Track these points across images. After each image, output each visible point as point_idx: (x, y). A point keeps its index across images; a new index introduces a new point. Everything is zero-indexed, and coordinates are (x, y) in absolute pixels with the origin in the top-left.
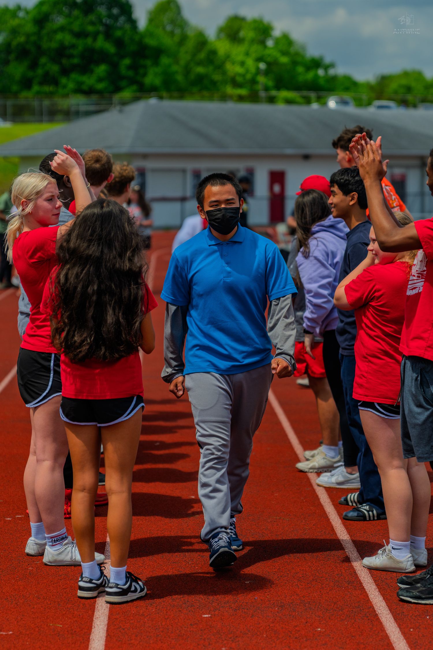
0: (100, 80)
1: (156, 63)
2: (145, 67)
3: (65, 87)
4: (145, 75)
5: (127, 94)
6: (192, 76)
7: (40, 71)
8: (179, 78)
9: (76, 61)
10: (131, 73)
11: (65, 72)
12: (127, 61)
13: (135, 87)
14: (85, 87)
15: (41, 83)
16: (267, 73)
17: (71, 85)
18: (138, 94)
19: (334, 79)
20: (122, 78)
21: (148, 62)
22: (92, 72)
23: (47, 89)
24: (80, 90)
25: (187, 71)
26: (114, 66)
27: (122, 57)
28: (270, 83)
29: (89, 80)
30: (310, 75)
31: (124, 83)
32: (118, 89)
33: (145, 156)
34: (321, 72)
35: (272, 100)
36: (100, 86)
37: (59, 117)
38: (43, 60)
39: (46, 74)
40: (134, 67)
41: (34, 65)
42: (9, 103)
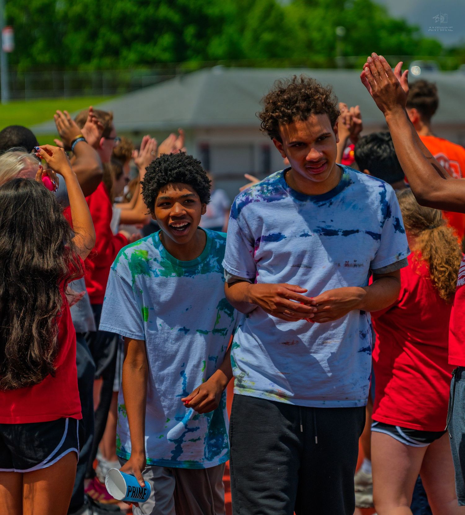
0: (165, 50)
5: (193, 64)
7: (100, 42)
9: (137, 30)
11: (127, 43)
12: (192, 30)
13: (200, 57)
15: (101, 56)
16: (345, 38)
17: (133, 57)
20: (187, 47)
22: (156, 42)
23: (107, 61)
24: (143, 62)
26: (179, 34)
27: (187, 25)
28: (349, 49)
29: (153, 51)
30: (393, 40)
32: (184, 59)
33: (209, 130)
34: (403, 37)
36: (166, 56)
37: (121, 90)
38: (103, 31)
39: (108, 45)
40: (200, 35)
41: (94, 36)
42: (67, 76)
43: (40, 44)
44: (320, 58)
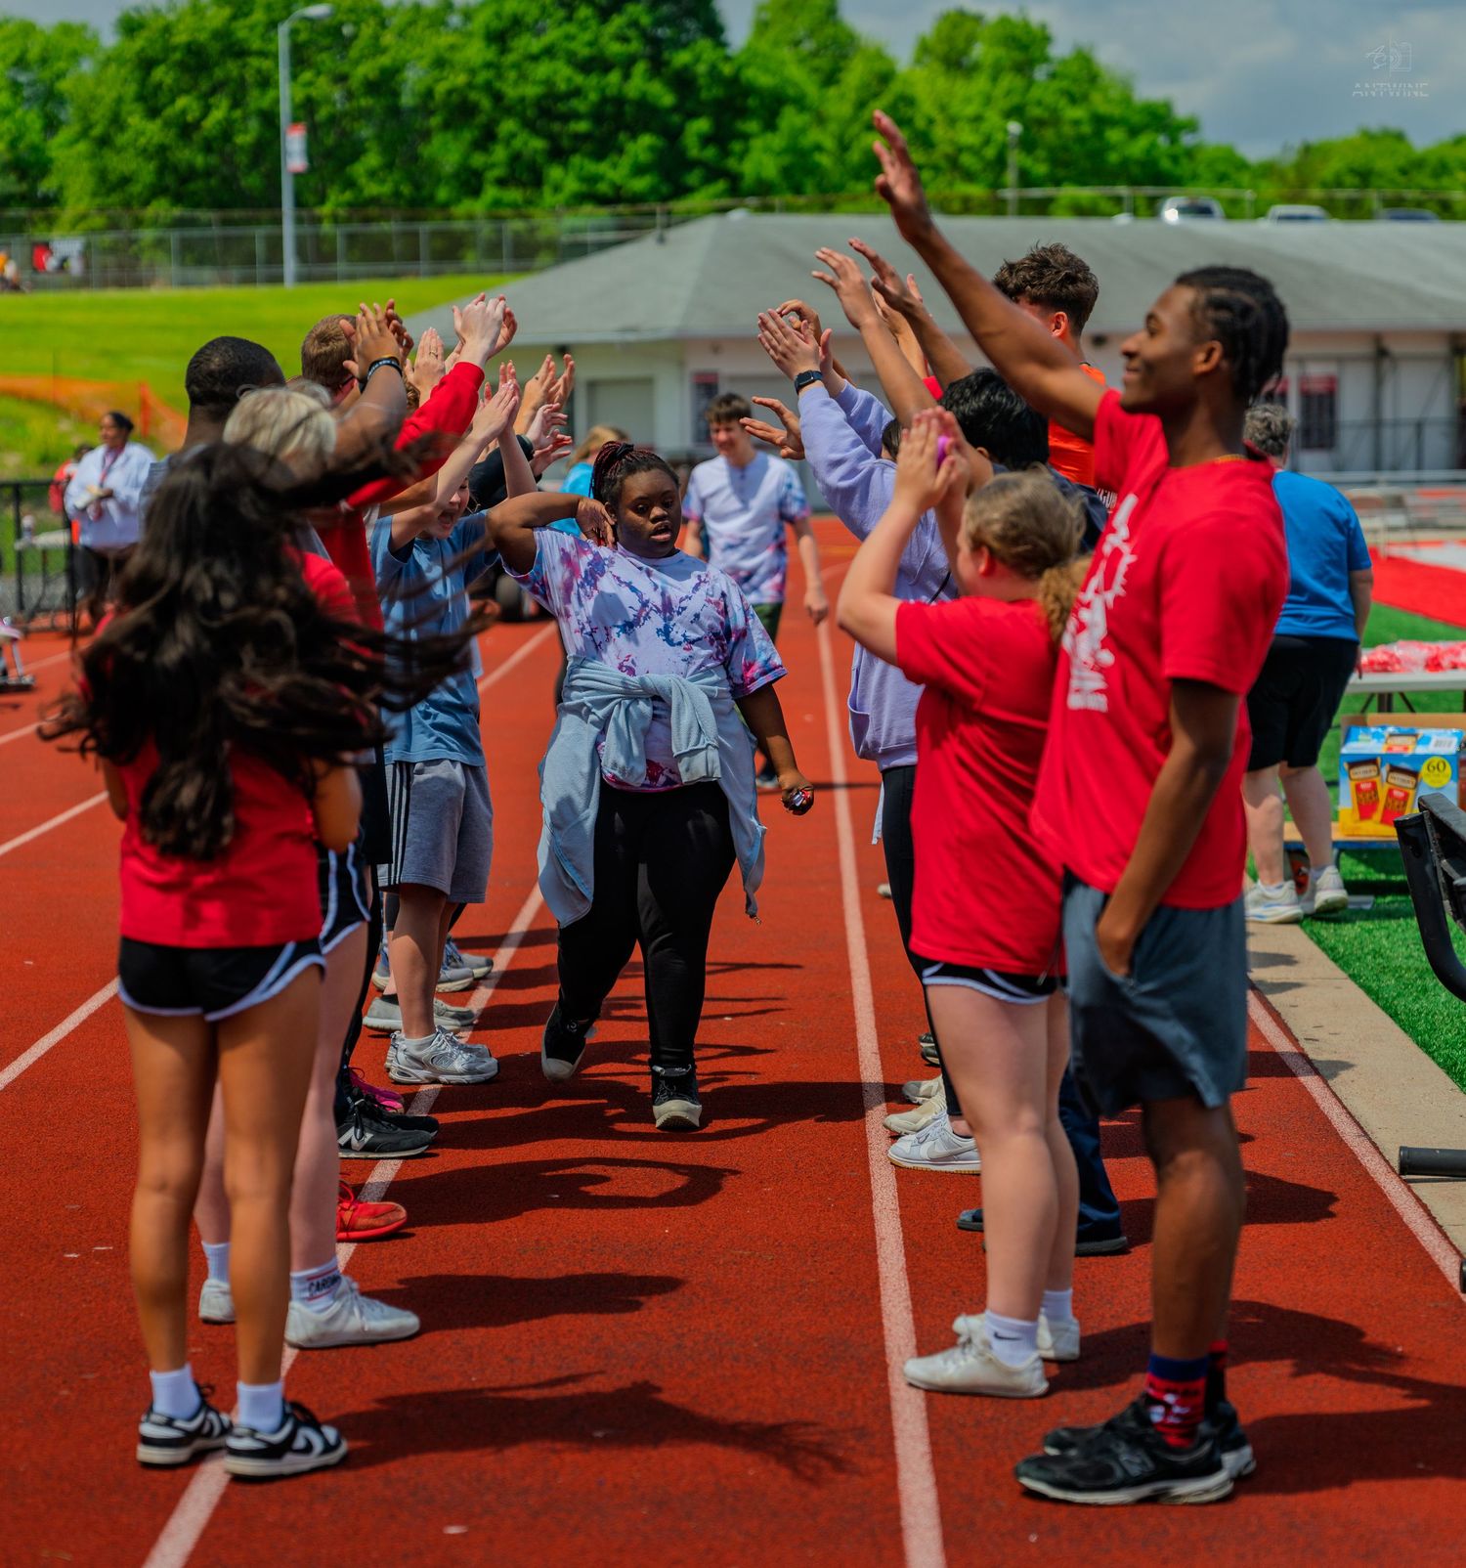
0: (639, 170)
1: (770, 125)
2: (745, 137)
3: (557, 189)
4: (743, 155)
5: (698, 200)
6: (855, 156)
7: (500, 153)
8: (824, 160)
9: (582, 126)
10: (710, 153)
11: (558, 154)
12: (701, 125)
13: (721, 185)
14: (603, 188)
15: (502, 182)
16: (1027, 144)
17: (572, 185)
18: (725, 202)
19: (1190, 154)
20: (691, 165)
21: (752, 126)
22: (621, 151)
23: (514, 195)
24: (590, 196)
25: (844, 146)
26: (672, 135)
27: (692, 115)
29: (614, 172)
30: (1140, 147)
31: (693, 178)
32: (682, 191)
35: (1041, 208)
36: (641, 184)
37: (543, 258)
38: (508, 126)
39: (515, 158)
40: (720, 138)
41: (486, 139)
42: (424, 228)
43: (372, 159)
44: (976, 191)
